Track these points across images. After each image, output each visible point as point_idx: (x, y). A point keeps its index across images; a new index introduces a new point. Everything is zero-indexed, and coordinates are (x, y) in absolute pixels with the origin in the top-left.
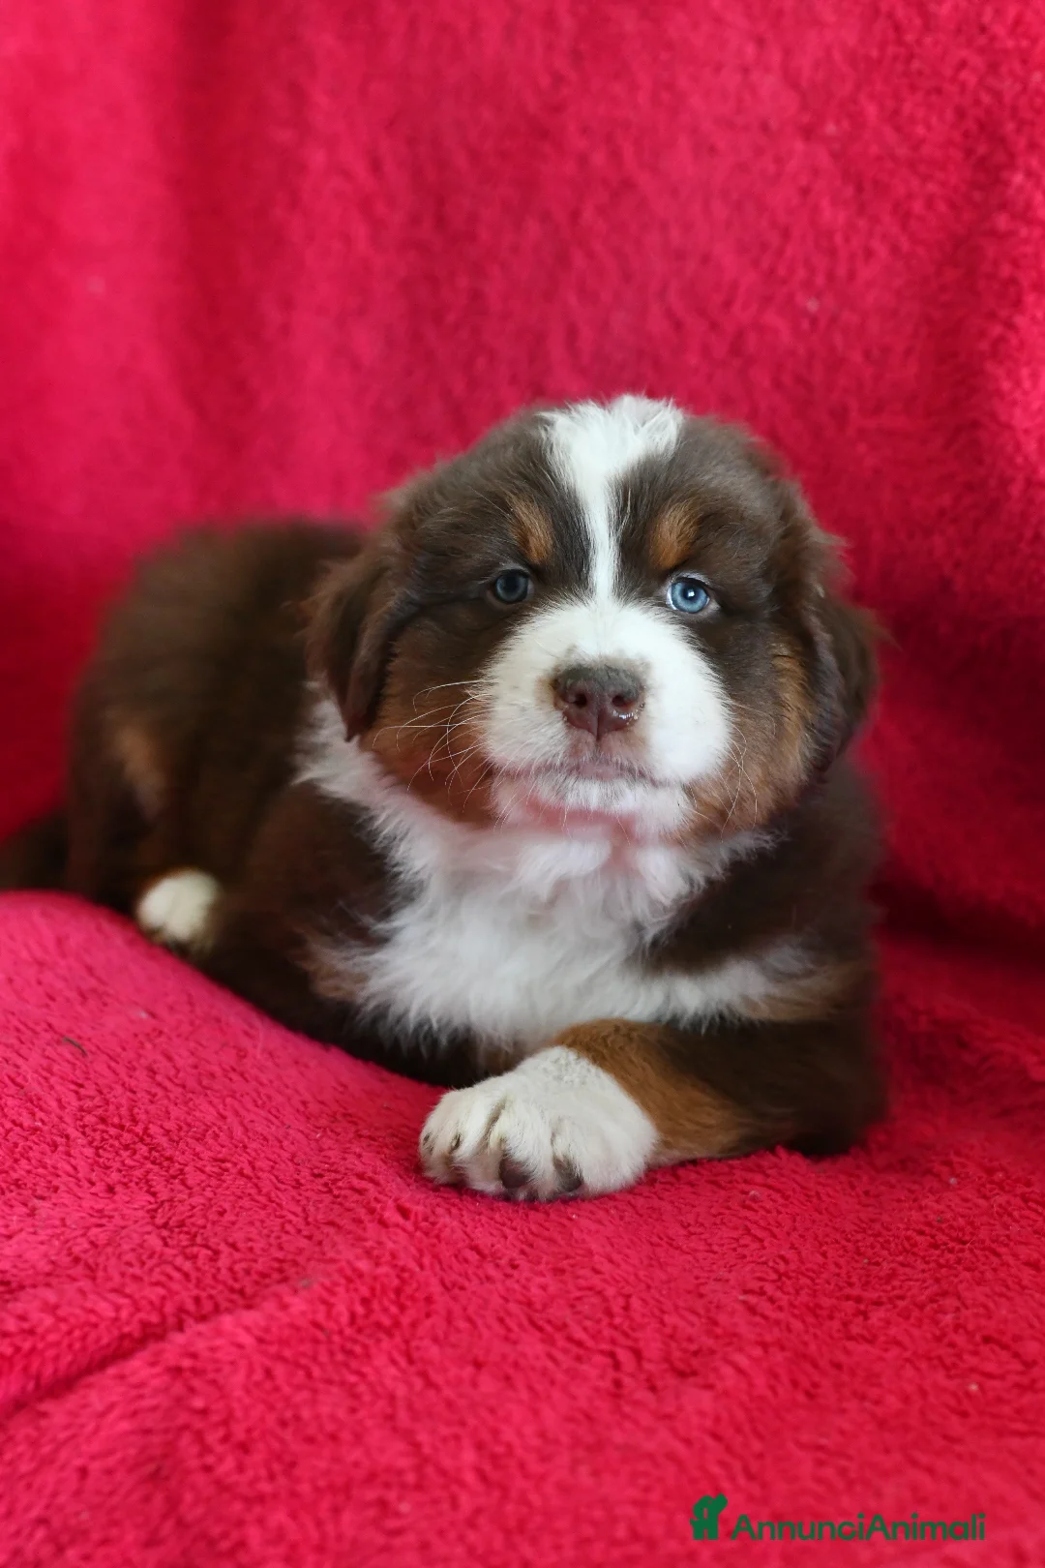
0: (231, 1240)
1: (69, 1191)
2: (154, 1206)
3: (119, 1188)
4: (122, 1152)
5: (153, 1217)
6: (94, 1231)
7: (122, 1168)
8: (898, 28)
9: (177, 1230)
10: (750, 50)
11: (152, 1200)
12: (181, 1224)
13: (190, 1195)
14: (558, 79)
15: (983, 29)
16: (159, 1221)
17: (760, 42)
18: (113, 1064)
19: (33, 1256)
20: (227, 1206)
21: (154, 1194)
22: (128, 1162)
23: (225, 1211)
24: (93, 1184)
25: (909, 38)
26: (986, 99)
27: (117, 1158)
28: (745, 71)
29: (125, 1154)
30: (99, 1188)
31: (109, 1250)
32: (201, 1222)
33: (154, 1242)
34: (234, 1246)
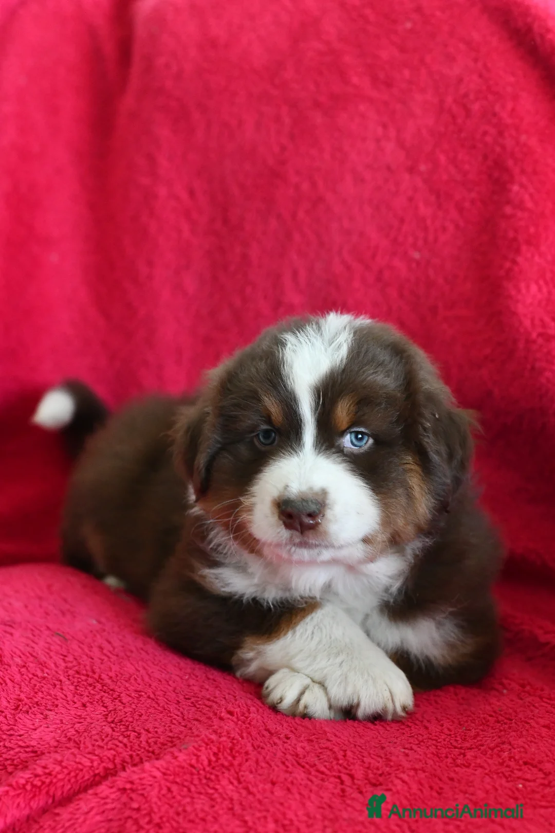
0: (146, 728)
1: (64, 707)
2: (107, 713)
3: (88, 704)
4: (88, 687)
5: (106, 718)
6: (77, 726)
7: (89, 695)
8: (454, 117)
9: (119, 724)
10: (380, 130)
11: (105, 710)
12: (121, 721)
13: (124, 707)
14: (283, 148)
15: (495, 115)
16: (109, 719)
17: (385, 126)
18: (81, 645)
19: (47, 738)
20: (143, 712)
21: (106, 707)
22: (92, 692)
23: (142, 714)
24: (75, 703)
25: (460, 121)
26: (498, 149)
27: (86, 691)
28: (378, 140)
29: (90, 688)
30: (78, 704)
31: (86, 734)
32: (131, 719)
33: (108, 730)
34: (148, 731)
